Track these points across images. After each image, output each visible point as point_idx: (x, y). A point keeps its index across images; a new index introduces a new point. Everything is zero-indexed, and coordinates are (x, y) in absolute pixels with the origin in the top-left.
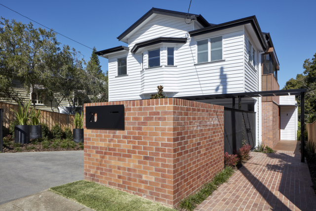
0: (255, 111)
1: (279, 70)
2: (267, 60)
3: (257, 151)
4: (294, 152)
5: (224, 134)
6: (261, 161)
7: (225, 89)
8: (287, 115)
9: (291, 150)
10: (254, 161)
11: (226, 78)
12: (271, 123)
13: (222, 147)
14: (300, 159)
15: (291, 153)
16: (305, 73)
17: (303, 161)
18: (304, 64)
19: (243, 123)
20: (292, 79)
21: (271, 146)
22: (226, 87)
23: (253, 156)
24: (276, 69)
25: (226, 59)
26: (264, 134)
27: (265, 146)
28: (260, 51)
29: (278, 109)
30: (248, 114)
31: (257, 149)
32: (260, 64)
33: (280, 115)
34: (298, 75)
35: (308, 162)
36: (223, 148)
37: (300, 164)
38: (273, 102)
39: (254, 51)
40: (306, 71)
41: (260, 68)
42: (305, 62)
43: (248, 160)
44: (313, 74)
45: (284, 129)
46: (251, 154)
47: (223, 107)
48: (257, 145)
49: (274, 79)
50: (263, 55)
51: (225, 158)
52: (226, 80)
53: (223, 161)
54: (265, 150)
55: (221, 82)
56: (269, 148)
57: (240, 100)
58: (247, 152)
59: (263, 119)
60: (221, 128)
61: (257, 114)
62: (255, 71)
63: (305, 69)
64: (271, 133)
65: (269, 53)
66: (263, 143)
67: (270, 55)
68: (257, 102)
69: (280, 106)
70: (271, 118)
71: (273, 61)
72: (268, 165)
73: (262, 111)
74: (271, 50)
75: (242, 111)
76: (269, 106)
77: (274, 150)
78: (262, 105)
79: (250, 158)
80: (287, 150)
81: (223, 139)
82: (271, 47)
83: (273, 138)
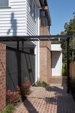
0: (35, 54)
1: (51, 25)
2: (43, 16)
3: (36, 86)
4: (61, 84)
5: (6, 73)
6: (39, 95)
7: (15, 32)
8: (56, 58)
9: (59, 83)
10: (34, 95)
11: (16, 23)
12: (46, 63)
13: (3, 86)
14: (66, 90)
15: (60, 86)
16: (65, 31)
17: (68, 92)
18: (65, 26)
19: (25, 63)
20: (58, 34)
21: (46, 81)
22: (16, 31)
23: (33, 90)
24: (49, 25)
25: (12, 7)
26: (41, 72)
27: (42, 81)
28: (39, 7)
29: (50, 53)
30: (30, 55)
31: (36, 84)
32: (39, 18)
33: (51, 58)
34: (62, 32)
35: (72, 93)
36: (5, 87)
37: (67, 94)
38: (48, 48)
39: (34, 5)
40: (66, 30)
41: (39, 21)
42: (65, 24)
43: (29, 94)
44: (70, 32)
45: (54, 68)
46: (32, 88)
47: (5, 45)
48: (36, 81)
49: (48, 30)
50: (41, 10)
51: (7, 96)
52: (16, 25)
53: (5, 99)
54: (42, 84)
55: (12, 27)
56: (45, 83)
57: (23, 43)
58: (28, 87)
59: (41, 60)
60: (3, 66)
61: (36, 56)
62: (35, 22)
63: (65, 29)
64: (46, 71)
65: (45, 10)
66: (40, 79)
67: (45, 12)
68: (36, 47)
69: (52, 51)
70: (46, 59)
71: (47, 18)
72: (46, 98)
73: (40, 54)
74: (46, 8)
75: (25, 53)
76: (45, 50)
77: (48, 84)
78: (40, 50)
79: (30, 93)
80: (56, 83)
81: (5, 78)
82: (46, 6)
83: (48, 74)
